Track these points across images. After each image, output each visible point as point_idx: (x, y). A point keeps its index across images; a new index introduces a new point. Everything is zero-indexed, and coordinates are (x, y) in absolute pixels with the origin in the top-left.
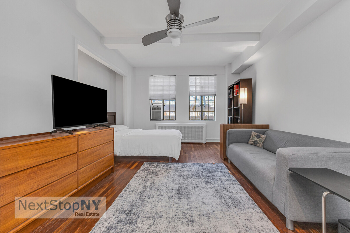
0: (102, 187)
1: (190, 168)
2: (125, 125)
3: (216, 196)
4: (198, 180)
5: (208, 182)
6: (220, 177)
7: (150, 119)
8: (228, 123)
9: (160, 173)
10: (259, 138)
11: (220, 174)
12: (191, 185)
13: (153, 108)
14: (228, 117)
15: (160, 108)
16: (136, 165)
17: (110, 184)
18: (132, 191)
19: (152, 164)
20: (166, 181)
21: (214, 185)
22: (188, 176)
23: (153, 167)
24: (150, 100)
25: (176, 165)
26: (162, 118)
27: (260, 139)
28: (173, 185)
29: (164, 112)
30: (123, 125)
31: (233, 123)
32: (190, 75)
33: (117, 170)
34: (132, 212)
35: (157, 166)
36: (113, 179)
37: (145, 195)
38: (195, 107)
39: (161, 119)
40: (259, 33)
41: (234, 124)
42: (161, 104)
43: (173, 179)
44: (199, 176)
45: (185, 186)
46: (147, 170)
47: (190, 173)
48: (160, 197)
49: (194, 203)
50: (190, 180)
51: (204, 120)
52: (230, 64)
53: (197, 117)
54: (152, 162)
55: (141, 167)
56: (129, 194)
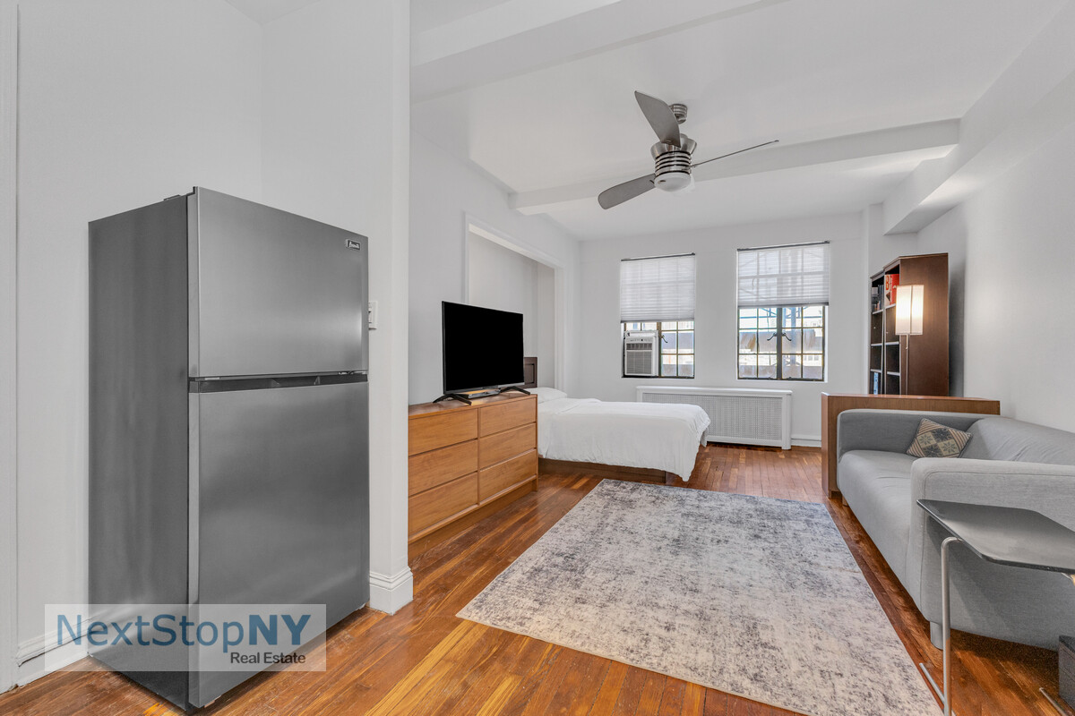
0: (517, 512)
1: (719, 503)
2: (558, 389)
3: (770, 564)
4: (732, 529)
5: (757, 536)
6: (796, 533)
7: (621, 375)
8: (871, 391)
9: (639, 503)
10: (942, 440)
11: (802, 526)
12: (711, 536)
13: (628, 345)
14: (872, 374)
15: (650, 345)
16: (584, 481)
17: (532, 510)
18: (576, 527)
19: (622, 485)
20: (651, 520)
21: (772, 545)
22: (707, 518)
23: (624, 490)
24: (623, 324)
25: (682, 492)
26: (654, 372)
27: (947, 442)
28: (666, 529)
29: (660, 354)
30: (554, 387)
31: (883, 393)
32: (739, 250)
33: (543, 488)
34: (575, 556)
35: (633, 490)
36: (535, 503)
37: (602, 536)
38: (755, 341)
39: (653, 374)
40: (957, 122)
41: (885, 396)
42: (654, 334)
43: (668, 518)
44: (739, 522)
45: (695, 535)
46: (608, 495)
47: (716, 514)
48: (632, 545)
49: (709, 566)
50: (711, 527)
51: (787, 379)
52: (879, 206)
53: (765, 372)
54: (622, 479)
55: (596, 488)
56: (569, 531)
